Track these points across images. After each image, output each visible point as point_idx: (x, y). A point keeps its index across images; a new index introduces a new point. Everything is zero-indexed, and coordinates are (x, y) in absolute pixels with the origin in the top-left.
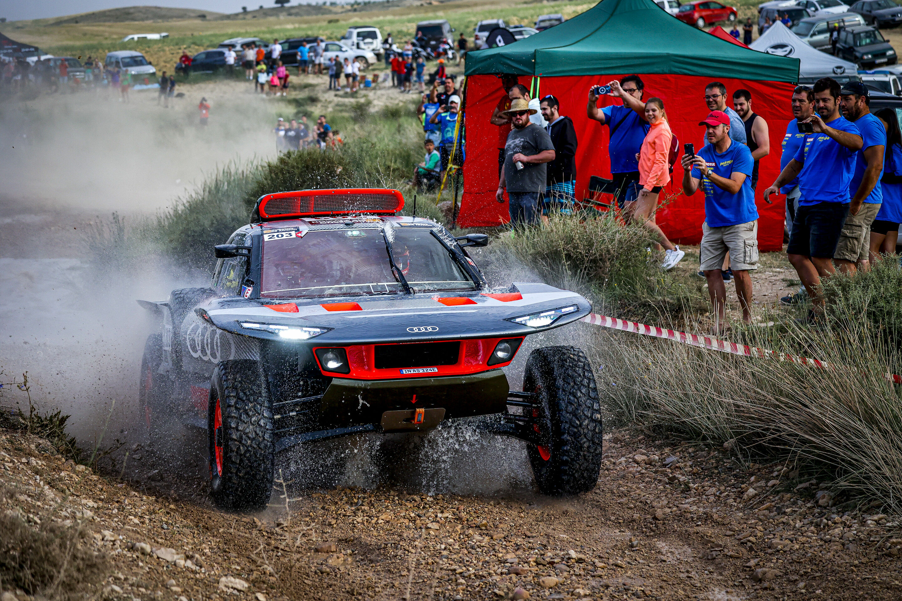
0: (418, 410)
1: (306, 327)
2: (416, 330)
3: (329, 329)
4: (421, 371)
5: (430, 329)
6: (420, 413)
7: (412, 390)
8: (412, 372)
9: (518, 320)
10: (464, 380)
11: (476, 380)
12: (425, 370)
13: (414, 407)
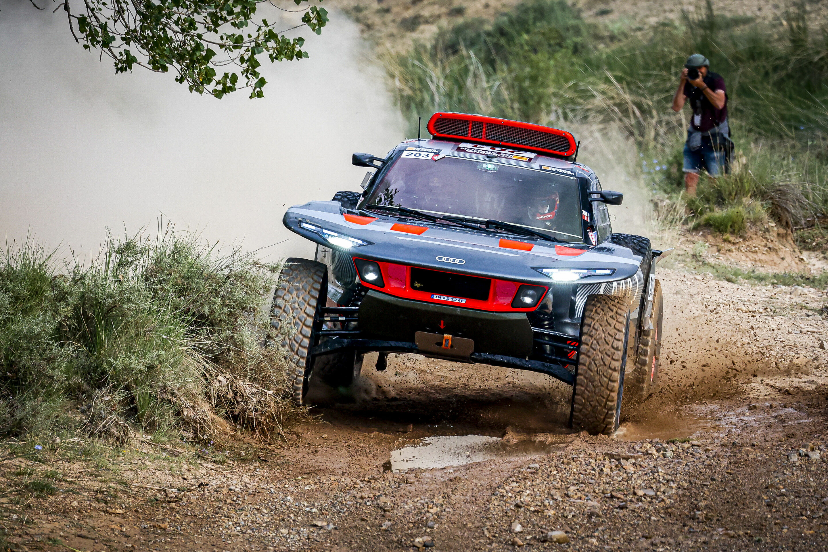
0: (445, 335)
1: (353, 237)
2: (444, 259)
3: (370, 243)
4: (450, 299)
5: (457, 261)
6: (447, 340)
7: (441, 315)
8: (442, 299)
9: (544, 270)
10: (488, 316)
11: (499, 319)
12: (454, 299)
13: (442, 332)
